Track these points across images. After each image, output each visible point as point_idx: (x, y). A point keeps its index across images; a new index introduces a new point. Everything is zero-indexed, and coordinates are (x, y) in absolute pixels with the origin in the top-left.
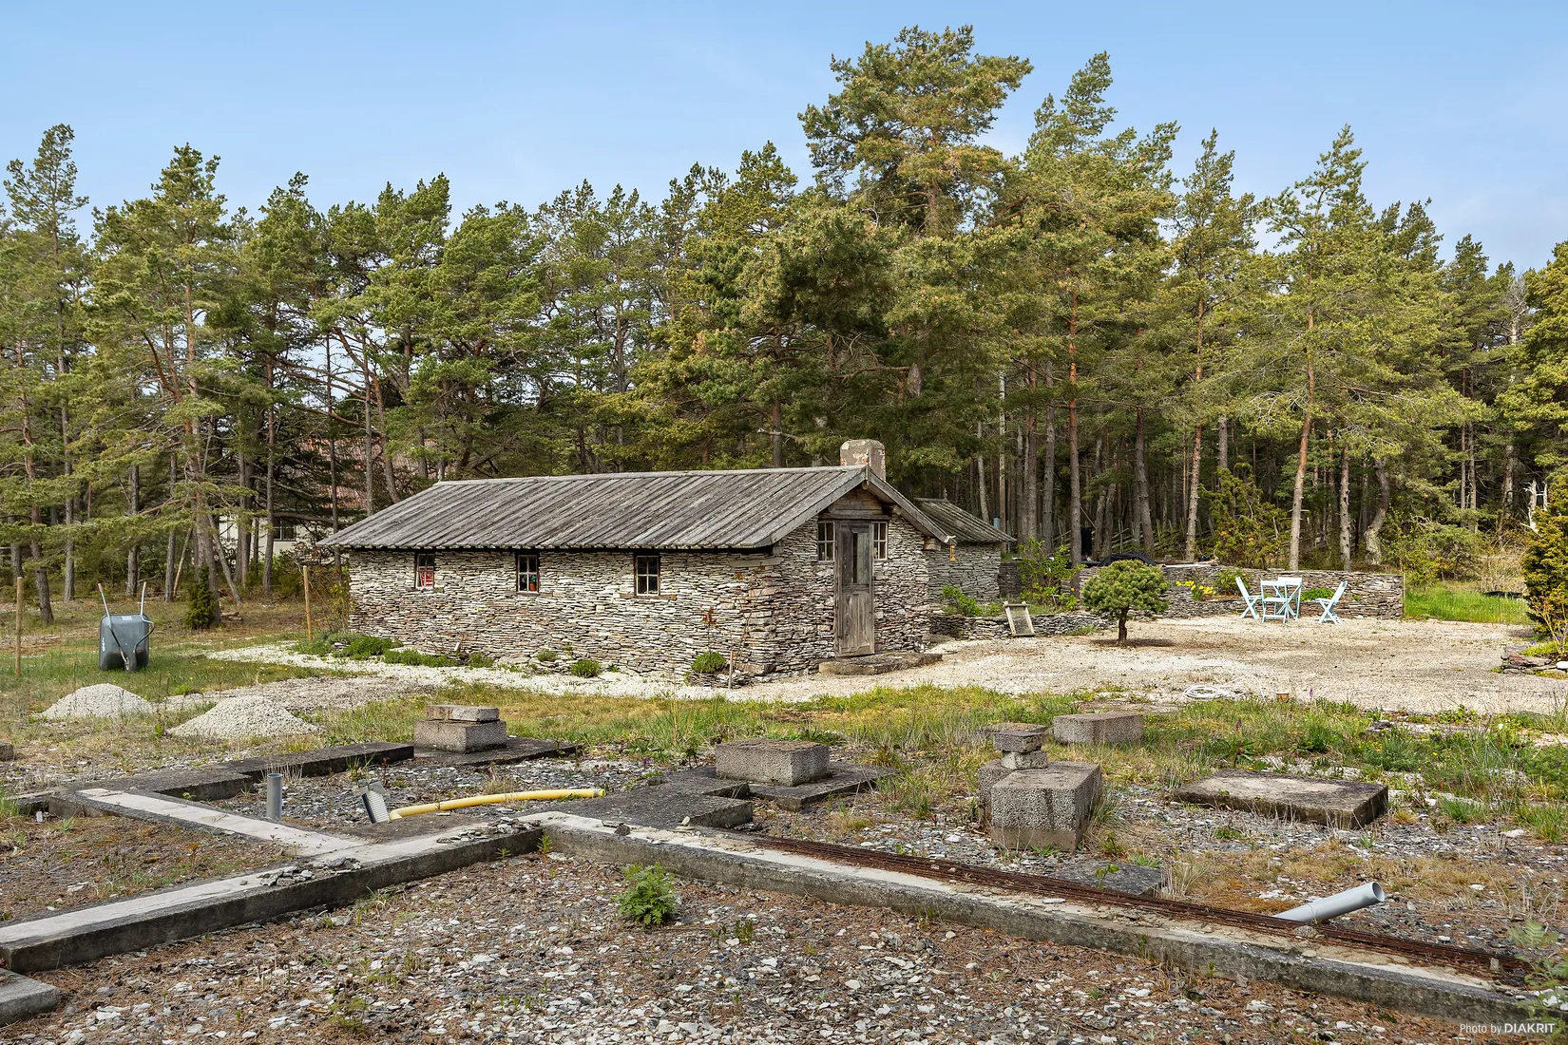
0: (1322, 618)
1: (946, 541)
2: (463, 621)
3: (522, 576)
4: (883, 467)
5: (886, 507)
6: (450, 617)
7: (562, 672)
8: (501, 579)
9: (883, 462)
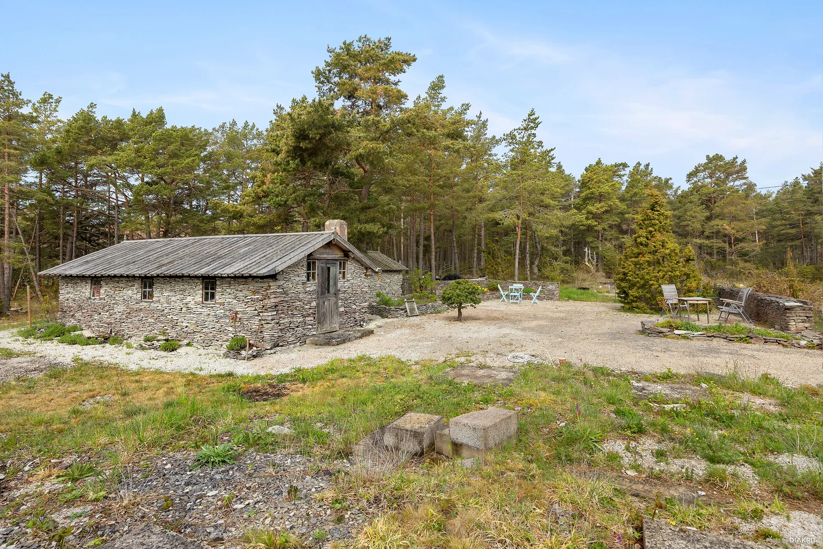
0: (533, 301)
1: (377, 271)
2: (114, 316)
3: (145, 292)
4: (346, 233)
5: (346, 253)
6: (107, 314)
7: (156, 348)
8: (133, 292)
9: (346, 231)
